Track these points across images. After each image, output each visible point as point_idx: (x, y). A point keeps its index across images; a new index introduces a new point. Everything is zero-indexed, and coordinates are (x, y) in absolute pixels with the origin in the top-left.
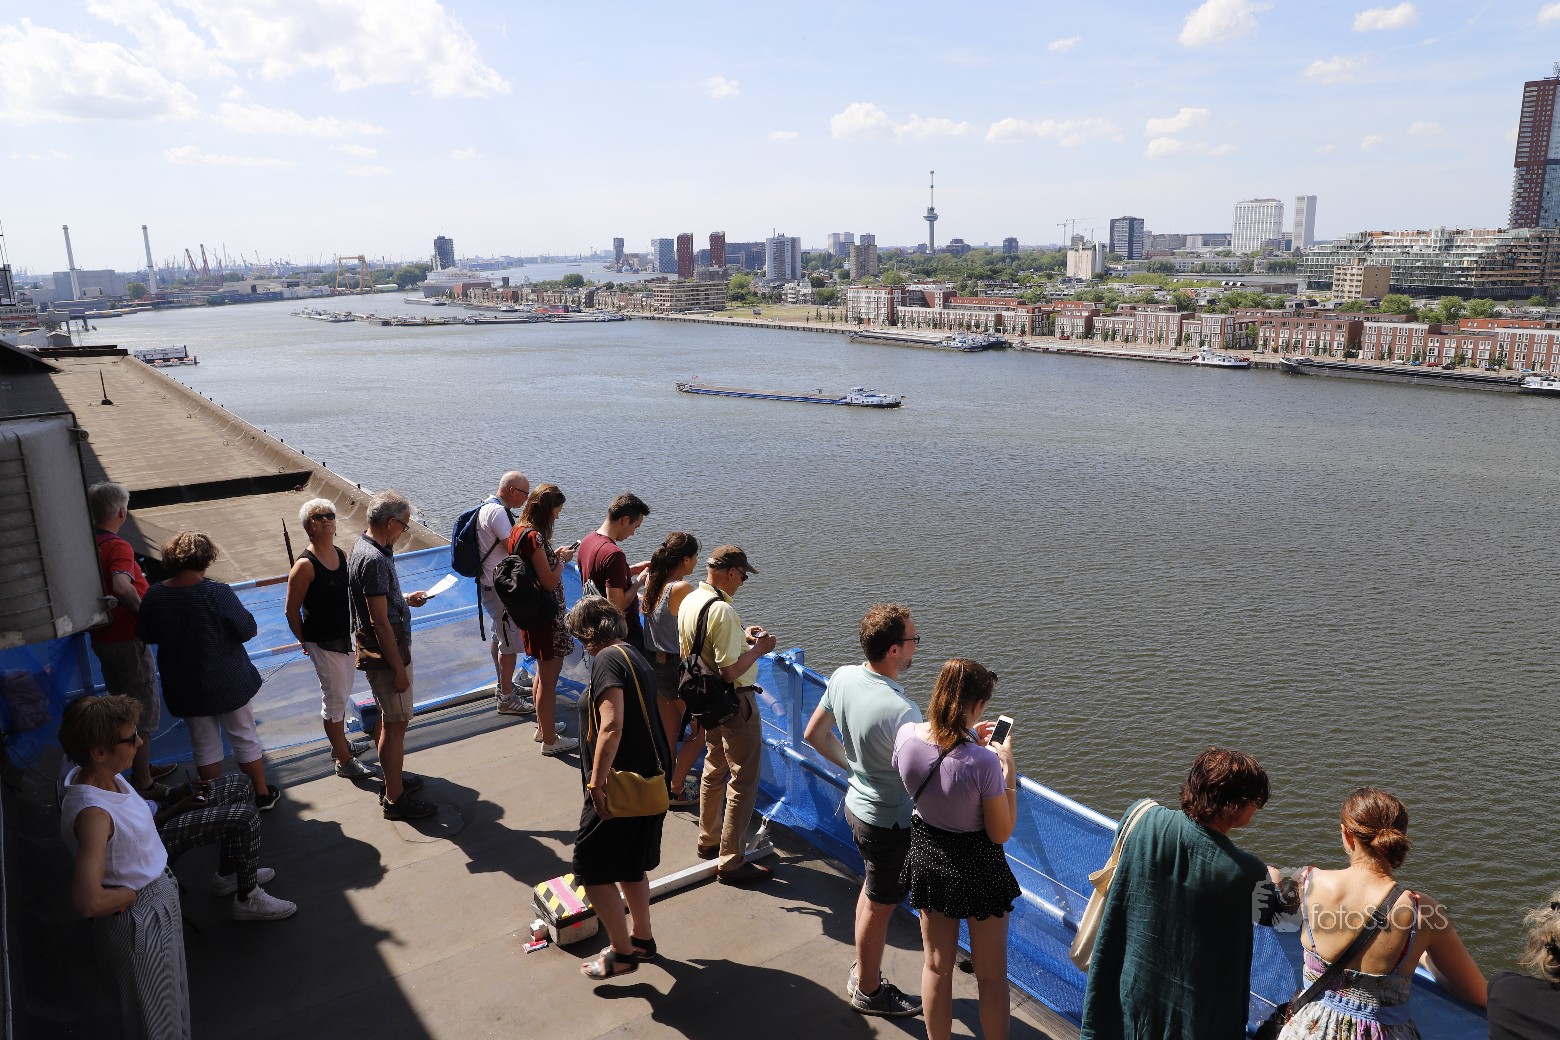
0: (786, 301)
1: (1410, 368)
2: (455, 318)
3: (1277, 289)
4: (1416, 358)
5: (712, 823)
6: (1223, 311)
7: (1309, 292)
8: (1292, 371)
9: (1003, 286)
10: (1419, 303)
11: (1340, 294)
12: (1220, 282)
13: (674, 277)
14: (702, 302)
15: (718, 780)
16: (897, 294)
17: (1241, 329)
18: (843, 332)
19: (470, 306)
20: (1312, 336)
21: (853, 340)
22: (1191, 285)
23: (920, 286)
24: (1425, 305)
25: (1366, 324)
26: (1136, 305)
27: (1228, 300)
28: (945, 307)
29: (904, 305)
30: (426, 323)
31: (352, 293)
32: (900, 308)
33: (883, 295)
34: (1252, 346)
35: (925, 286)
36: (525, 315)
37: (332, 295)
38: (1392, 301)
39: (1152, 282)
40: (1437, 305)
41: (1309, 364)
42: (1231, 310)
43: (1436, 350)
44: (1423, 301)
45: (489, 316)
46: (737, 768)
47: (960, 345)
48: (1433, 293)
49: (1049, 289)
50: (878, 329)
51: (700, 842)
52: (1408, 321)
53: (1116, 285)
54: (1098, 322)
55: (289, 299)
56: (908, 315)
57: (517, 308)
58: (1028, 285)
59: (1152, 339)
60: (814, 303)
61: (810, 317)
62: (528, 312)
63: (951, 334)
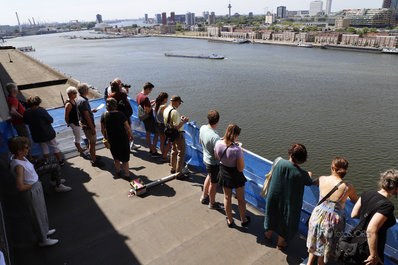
0: (191, 31)
1: (353, 46)
2: (103, 37)
3: (320, 26)
4: (355, 44)
5: (174, 165)
6: (306, 32)
7: (329, 27)
8: (323, 48)
9: (248, 26)
10: (357, 29)
11: (337, 27)
12: (306, 24)
13: (161, 25)
14: (169, 31)
15: (175, 155)
16: (221, 28)
17: (310, 37)
18: (206, 39)
19: (107, 34)
20: (329, 38)
21: (209, 41)
22: (298, 25)
23: (227, 26)
24: (358, 30)
25: (343, 35)
26: (283, 30)
27: (308, 29)
28: (233, 32)
29: (222, 31)
30: (96, 38)
31: (75, 31)
32: (221, 32)
33: (217, 29)
34: (313, 41)
35: (228, 26)
36: (122, 36)
37: (70, 31)
38: (350, 29)
39: (288, 24)
40: (361, 30)
41: (328, 46)
42: (308, 31)
43: (361, 42)
44: (358, 29)
45: (113, 36)
46: (179, 151)
47: (237, 42)
48: (361, 26)
49: (261, 27)
50: (215, 38)
51: (171, 170)
52: (354, 34)
53: (278, 25)
54: (273, 35)
55: (58, 32)
56: (224, 34)
57: (120, 34)
58: (255, 25)
59: (287, 40)
60: (199, 31)
61: (198, 35)
62: (123, 35)
63: (235, 39)
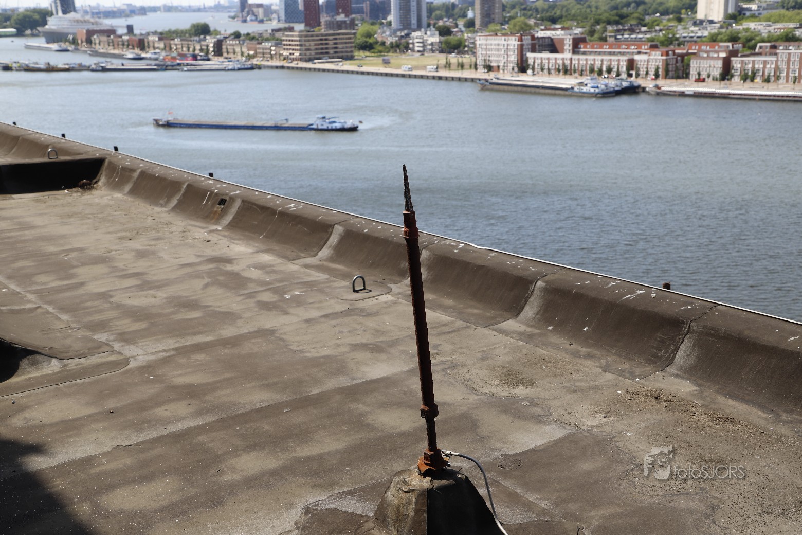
0: (413, 50)
2: (80, 65)
9: (632, 30)
14: (331, 51)
16: (527, 40)
18: (473, 80)
19: (96, 54)
21: (483, 88)
23: (548, 32)
26: (776, 43)
28: (574, 52)
29: (533, 51)
30: (50, 69)
32: (530, 55)
33: (513, 42)
35: (552, 32)
36: (153, 62)
45: (116, 63)
47: (592, 90)
49: (681, 32)
50: (509, 76)
53: (752, 25)
54: (736, 63)
56: (538, 62)
57: (143, 55)
58: (657, 28)
59: (795, 79)
60: (442, 51)
61: (439, 66)
62: (156, 59)
63: (584, 79)
